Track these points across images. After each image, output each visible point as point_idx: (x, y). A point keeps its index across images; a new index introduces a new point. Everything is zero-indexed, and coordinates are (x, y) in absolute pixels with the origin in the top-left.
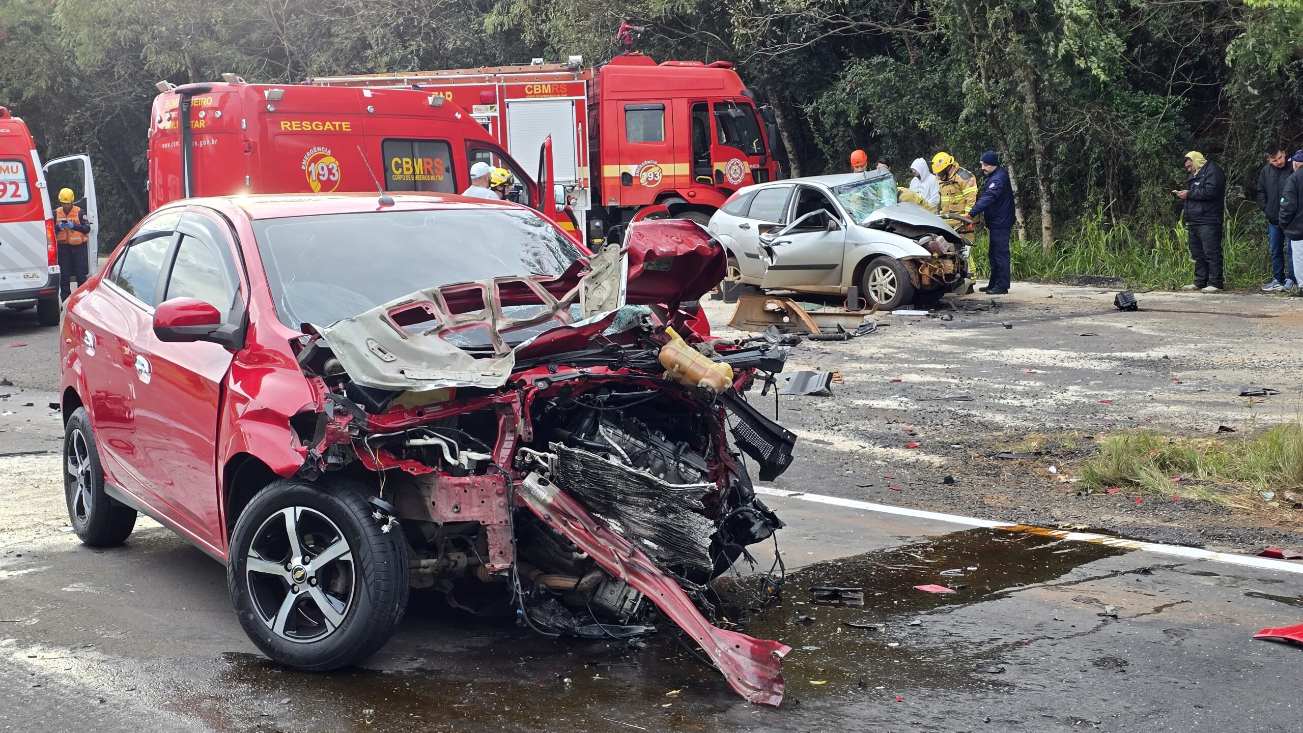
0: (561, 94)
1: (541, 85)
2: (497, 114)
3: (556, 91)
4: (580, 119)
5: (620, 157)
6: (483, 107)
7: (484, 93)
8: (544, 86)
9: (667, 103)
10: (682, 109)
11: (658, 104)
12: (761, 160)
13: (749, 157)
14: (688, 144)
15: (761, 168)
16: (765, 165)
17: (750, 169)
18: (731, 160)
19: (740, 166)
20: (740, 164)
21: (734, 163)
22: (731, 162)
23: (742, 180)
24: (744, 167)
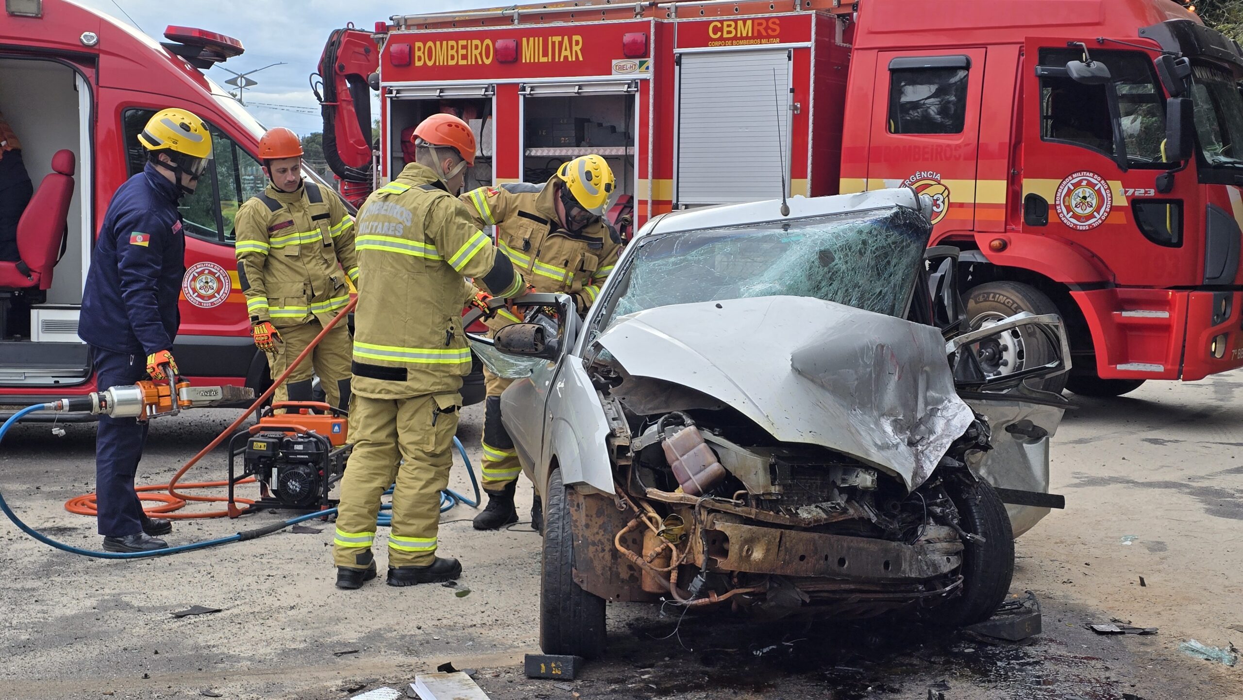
0: (769, 38)
1: (736, 21)
2: (649, 75)
3: (762, 32)
4: (800, 85)
8: (740, 23)
9: (975, 55)
11: (958, 57)
12: (1158, 179)
13: (1126, 171)
14: (1008, 141)
15: (1160, 196)
16: (1171, 190)
17: (1127, 197)
18: (1074, 176)
19: (1099, 190)
20: (1099, 185)
21: (1081, 181)
22: (1073, 179)
23: (1100, 222)
24: (1111, 193)
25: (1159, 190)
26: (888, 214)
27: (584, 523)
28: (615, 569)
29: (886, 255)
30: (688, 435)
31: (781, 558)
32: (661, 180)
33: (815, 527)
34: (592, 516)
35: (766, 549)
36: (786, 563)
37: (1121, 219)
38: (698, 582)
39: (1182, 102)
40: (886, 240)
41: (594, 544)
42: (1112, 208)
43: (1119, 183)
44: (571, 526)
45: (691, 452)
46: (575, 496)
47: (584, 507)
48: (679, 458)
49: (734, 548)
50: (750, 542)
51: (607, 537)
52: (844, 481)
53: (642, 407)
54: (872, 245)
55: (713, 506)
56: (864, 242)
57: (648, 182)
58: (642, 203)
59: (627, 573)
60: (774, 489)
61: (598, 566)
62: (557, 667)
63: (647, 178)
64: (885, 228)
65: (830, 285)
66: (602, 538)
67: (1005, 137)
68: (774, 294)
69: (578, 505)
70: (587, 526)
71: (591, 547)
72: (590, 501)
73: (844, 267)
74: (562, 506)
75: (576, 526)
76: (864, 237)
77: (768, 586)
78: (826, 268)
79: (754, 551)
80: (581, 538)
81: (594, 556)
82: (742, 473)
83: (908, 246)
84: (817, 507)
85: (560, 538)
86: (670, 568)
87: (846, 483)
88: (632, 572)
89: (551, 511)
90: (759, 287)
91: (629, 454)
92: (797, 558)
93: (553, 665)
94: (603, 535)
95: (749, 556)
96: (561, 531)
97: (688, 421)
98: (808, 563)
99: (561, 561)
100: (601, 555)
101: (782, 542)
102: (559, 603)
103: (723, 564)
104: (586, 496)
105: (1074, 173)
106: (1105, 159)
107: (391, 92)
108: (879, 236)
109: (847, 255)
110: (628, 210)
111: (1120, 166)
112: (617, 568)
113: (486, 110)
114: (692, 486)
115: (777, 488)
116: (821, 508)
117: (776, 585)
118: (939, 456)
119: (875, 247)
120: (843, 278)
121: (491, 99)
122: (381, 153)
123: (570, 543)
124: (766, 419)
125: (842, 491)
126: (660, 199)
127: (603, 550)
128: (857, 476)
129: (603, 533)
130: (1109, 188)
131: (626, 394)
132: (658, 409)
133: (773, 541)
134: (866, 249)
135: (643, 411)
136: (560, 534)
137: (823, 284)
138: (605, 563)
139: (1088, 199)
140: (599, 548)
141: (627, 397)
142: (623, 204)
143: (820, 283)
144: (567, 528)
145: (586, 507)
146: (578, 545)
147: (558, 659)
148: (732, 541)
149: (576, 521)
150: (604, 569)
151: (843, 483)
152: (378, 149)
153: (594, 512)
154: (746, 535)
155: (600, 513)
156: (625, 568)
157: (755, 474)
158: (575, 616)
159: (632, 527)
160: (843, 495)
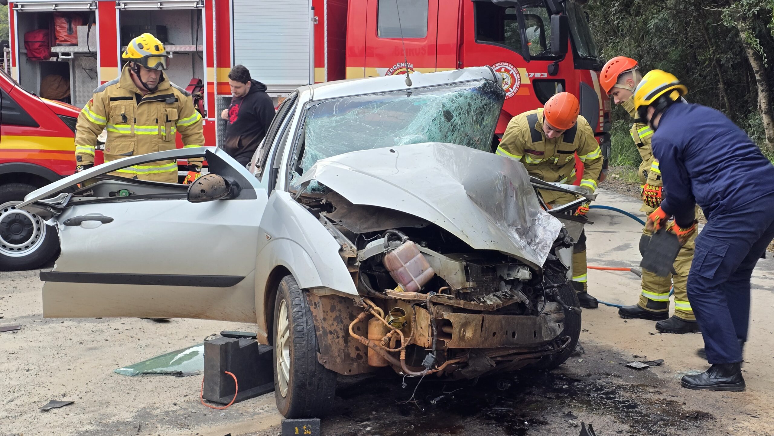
5: (366, 57)
12: (549, 66)
13: (529, 62)
14: (456, 42)
15: (552, 78)
16: (556, 74)
17: (530, 78)
18: (497, 65)
19: (512, 74)
20: (512, 71)
21: (501, 68)
22: (496, 67)
23: (513, 94)
24: (520, 75)
25: (550, 74)
26: (480, 84)
27: (322, 317)
28: (346, 351)
29: (481, 113)
30: (409, 248)
31: (483, 336)
32: (222, 69)
33: (497, 311)
34: (327, 312)
35: (475, 330)
36: (486, 339)
37: (526, 92)
38: (429, 359)
39: (561, 17)
40: (481, 103)
41: (331, 333)
42: (521, 85)
43: (525, 69)
44: (313, 320)
45: (412, 261)
46: (311, 297)
47: (321, 305)
48: (403, 264)
49: (455, 331)
50: (465, 325)
51: (340, 327)
52: (509, 275)
53: (358, 227)
54: (474, 107)
55: (437, 300)
56: (469, 105)
57: (214, 69)
58: (210, 84)
59: (355, 353)
60: (470, 285)
61: (335, 350)
62: (308, 429)
63: (213, 67)
64: (480, 94)
65: (453, 135)
66: (336, 328)
67: (453, 41)
68: (420, 142)
69: (315, 304)
70: (325, 319)
71: (329, 335)
72: (324, 300)
73: (459, 122)
74: (303, 305)
75: (317, 320)
76: (468, 100)
77: (468, 356)
78: (449, 123)
79: (467, 332)
80: (321, 329)
81: (332, 342)
82: (445, 274)
83: (493, 106)
84: (494, 295)
85: (305, 330)
86: (400, 348)
87: (511, 277)
88: (358, 352)
89: (295, 310)
90: (407, 138)
91: (357, 264)
92: (492, 335)
93: (305, 427)
94: (337, 326)
95: (464, 336)
96: (305, 324)
97: (404, 237)
98: (497, 338)
99: (308, 347)
100: (337, 340)
101: (484, 324)
102: (307, 380)
103: (449, 344)
104: (321, 297)
105: (496, 63)
106: (516, 54)
107: (17, 6)
108: (477, 100)
109: (460, 114)
110: (198, 89)
111: (524, 58)
112: (348, 350)
113: (91, 19)
114: (414, 286)
115: (471, 283)
116: (497, 296)
117: (474, 355)
118: (546, 253)
119: (475, 108)
120: (459, 129)
121: (94, 12)
122: (10, 50)
123: (313, 333)
124: (462, 233)
125: (507, 282)
126: (222, 81)
127: (338, 337)
128: (518, 272)
129: (336, 324)
130: (518, 73)
131: (341, 218)
132: (371, 228)
133: (478, 323)
134: (470, 109)
135: (359, 230)
136: (305, 327)
137: (449, 134)
138: (340, 347)
139: (506, 80)
140: (335, 336)
141: (344, 220)
142: (194, 85)
143: (447, 133)
144: (310, 322)
145: (323, 305)
146: (320, 335)
147: (308, 423)
148: (454, 326)
149: (316, 316)
150: (339, 351)
151: (508, 277)
152: (8, 47)
153: (328, 309)
154: (463, 321)
155: (333, 309)
156: (354, 349)
157: (456, 274)
158: (318, 388)
159: (362, 318)
160: (508, 286)
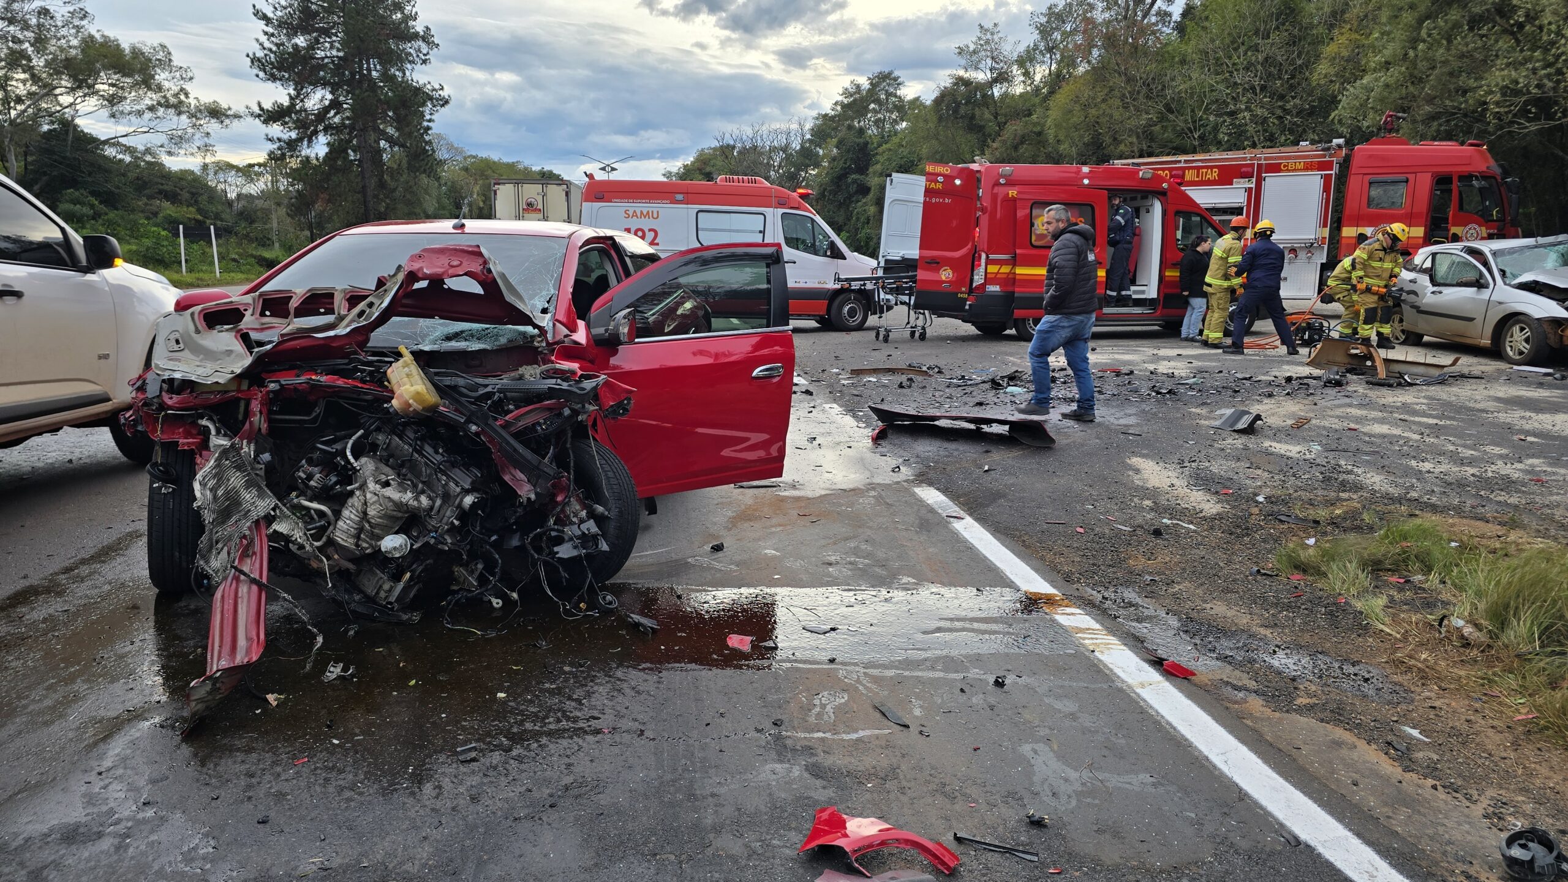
0: (1312, 170)
1: (1295, 163)
2: (1253, 186)
3: (1309, 167)
4: (1326, 189)
5: (1357, 221)
6: (1242, 180)
7: (1244, 169)
8: (1298, 164)
9: (1411, 177)
10: (1424, 182)
11: (1403, 177)
13: (1486, 223)
17: (1487, 233)
18: (1469, 225)
19: (1477, 231)
20: (1478, 229)
25: (1499, 230)
43: (1485, 228)
